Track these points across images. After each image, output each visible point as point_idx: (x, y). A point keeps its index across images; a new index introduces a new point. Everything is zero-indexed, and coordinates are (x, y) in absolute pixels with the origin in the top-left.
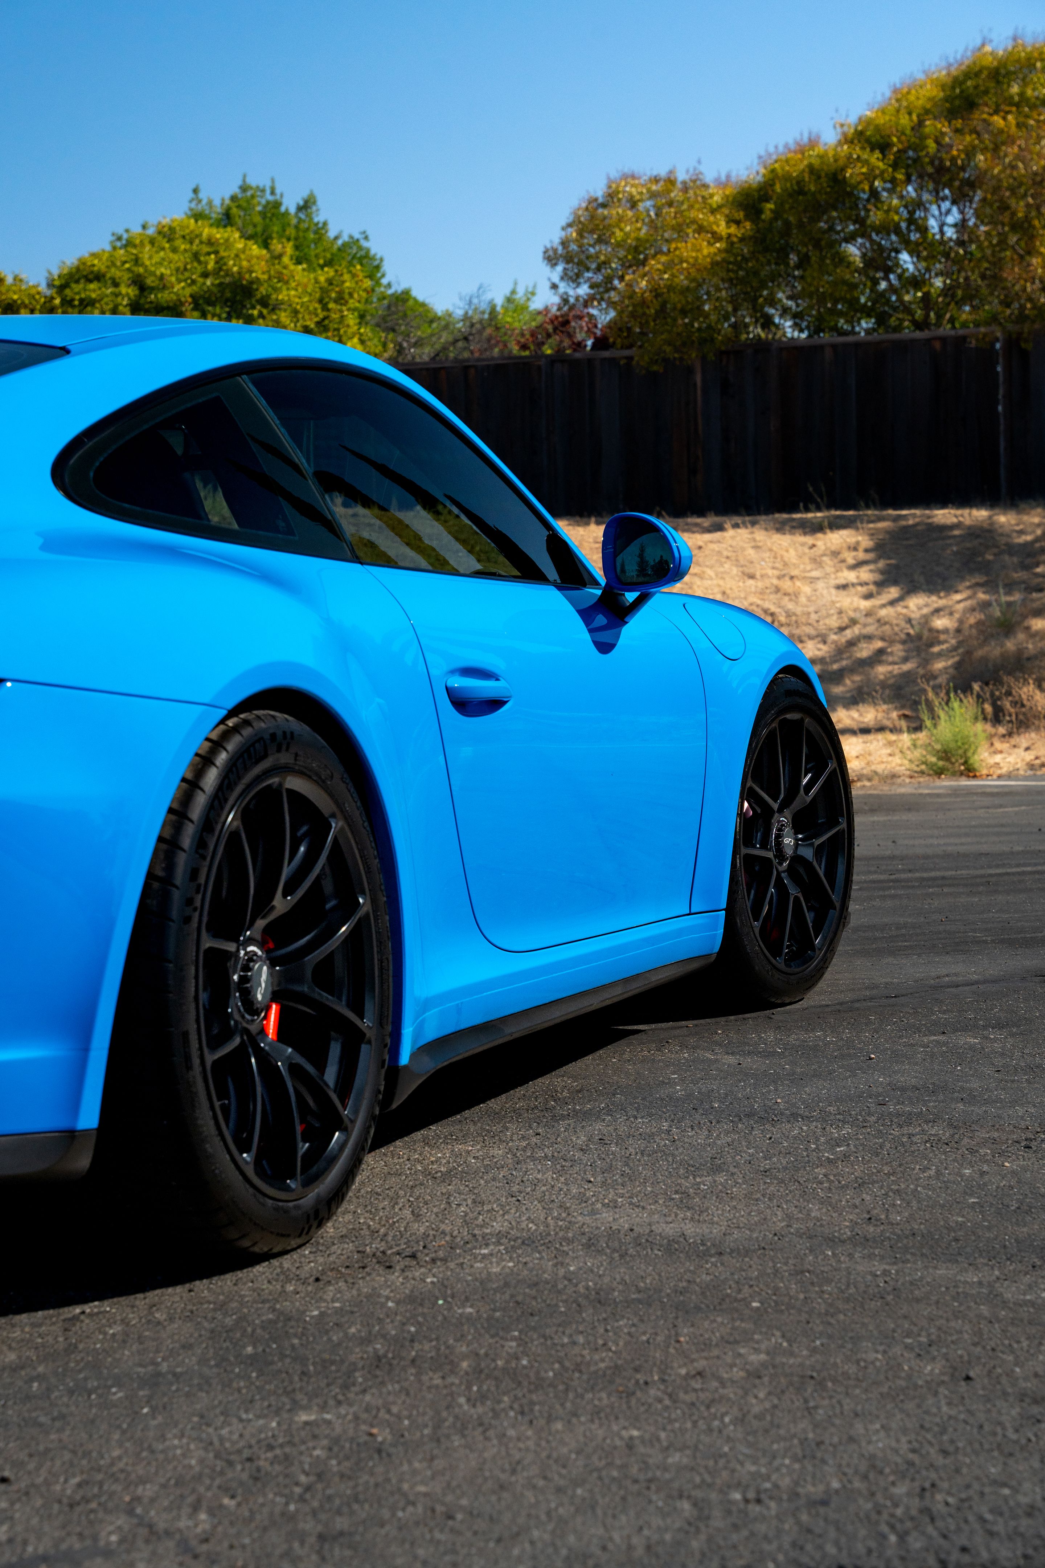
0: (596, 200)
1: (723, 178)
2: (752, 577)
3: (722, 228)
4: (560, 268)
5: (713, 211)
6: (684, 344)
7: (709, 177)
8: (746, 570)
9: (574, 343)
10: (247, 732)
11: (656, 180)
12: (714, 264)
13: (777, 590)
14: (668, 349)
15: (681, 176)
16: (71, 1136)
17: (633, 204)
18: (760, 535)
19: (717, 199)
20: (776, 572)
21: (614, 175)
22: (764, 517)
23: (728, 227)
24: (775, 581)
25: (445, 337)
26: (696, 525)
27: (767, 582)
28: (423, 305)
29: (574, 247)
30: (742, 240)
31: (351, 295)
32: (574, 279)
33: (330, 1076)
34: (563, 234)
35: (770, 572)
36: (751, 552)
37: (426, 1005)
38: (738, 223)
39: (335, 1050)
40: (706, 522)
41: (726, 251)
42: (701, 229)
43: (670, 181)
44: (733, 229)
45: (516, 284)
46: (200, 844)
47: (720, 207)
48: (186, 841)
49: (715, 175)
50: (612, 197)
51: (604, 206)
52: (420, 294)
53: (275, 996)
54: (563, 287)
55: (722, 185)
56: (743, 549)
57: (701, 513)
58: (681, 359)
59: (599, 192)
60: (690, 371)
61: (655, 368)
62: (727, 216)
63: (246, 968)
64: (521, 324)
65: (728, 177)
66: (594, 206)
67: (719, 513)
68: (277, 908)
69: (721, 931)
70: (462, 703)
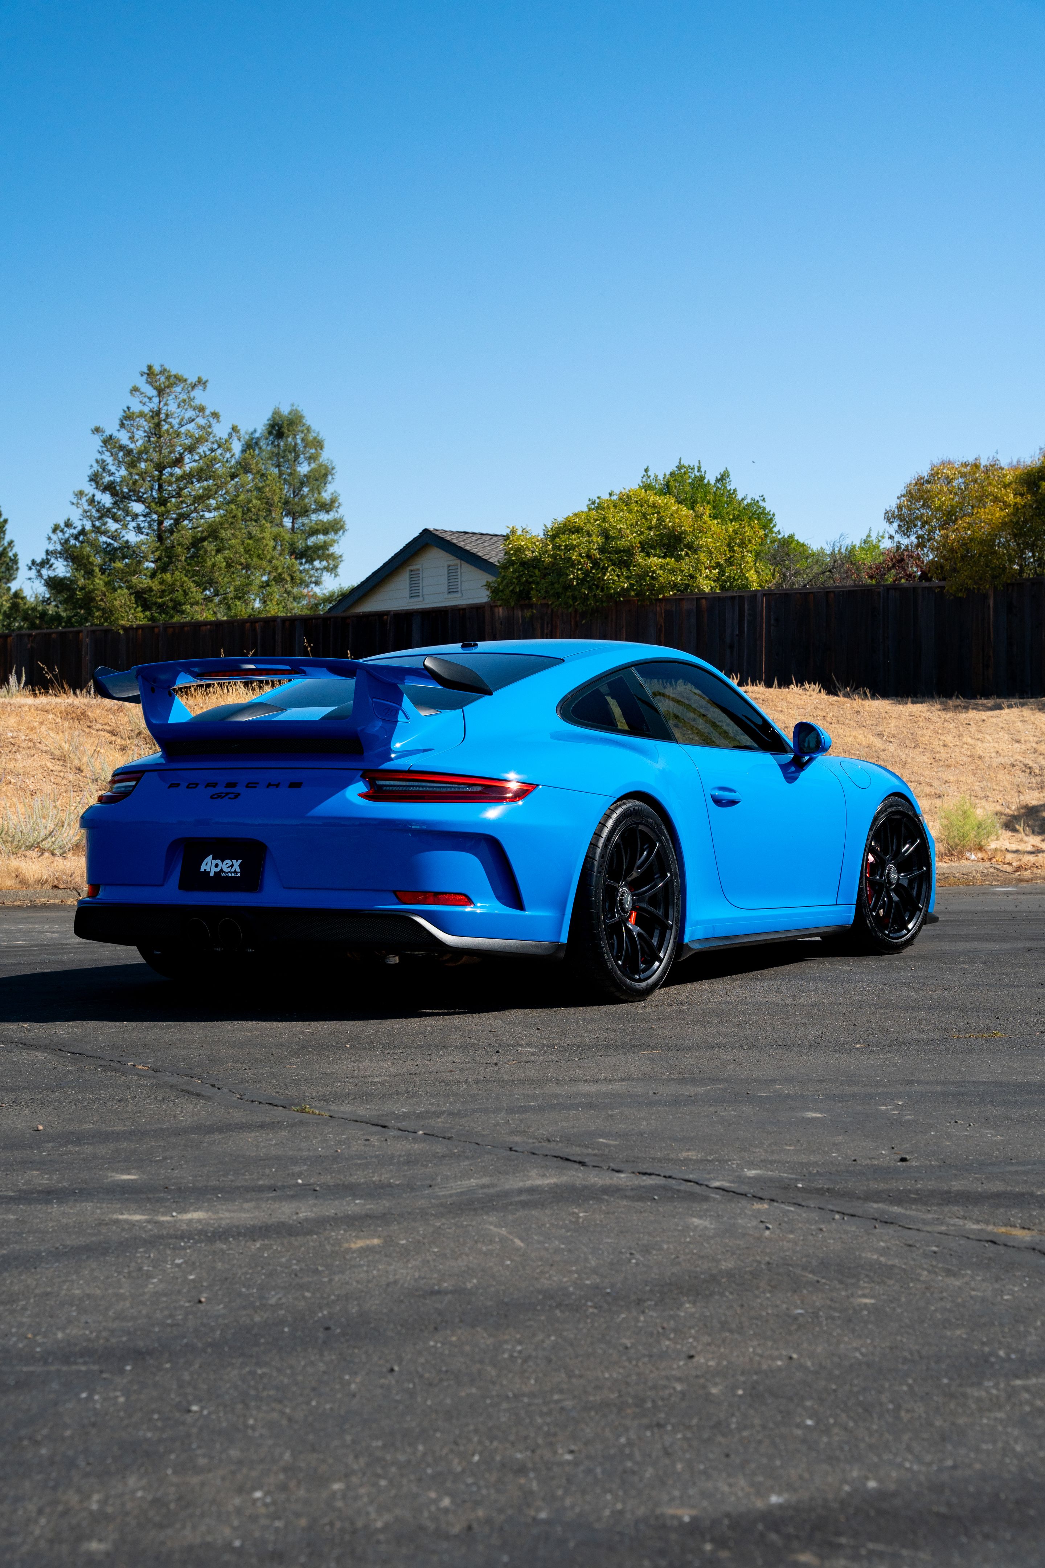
0: (923, 478)
1: (1015, 463)
2: (1018, 742)
3: (1011, 498)
4: (895, 525)
5: (1006, 486)
6: (981, 579)
7: (1004, 462)
8: (1015, 737)
9: (907, 575)
10: (624, 807)
11: (965, 465)
12: (1004, 524)
13: (1035, 751)
14: (969, 582)
15: (984, 462)
16: (559, 946)
17: (949, 481)
18: (1026, 712)
19: (1009, 478)
20: (1036, 739)
21: (936, 461)
22: (1032, 700)
23: (1015, 498)
24: (1034, 745)
25: (816, 569)
26: (982, 705)
27: (1028, 746)
28: (803, 545)
29: (905, 511)
30: (1024, 507)
31: (750, 541)
32: (906, 532)
33: (655, 942)
34: (898, 501)
35: (1031, 739)
36: (1020, 724)
37: (697, 923)
38: (1022, 495)
39: (657, 933)
40: (990, 702)
41: (1013, 514)
42: (996, 500)
43: (976, 466)
44: (1018, 499)
45: (870, 530)
46: (605, 846)
47: (1010, 483)
48: (601, 844)
49: (1009, 460)
50: (935, 475)
51: (928, 482)
52: (800, 537)
53: (634, 908)
54: (898, 537)
55: (1016, 468)
56: (1014, 722)
57: (987, 696)
58: (979, 589)
59: (925, 473)
60: (985, 597)
61: (960, 595)
62: (1014, 490)
63: (622, 896)
64: (869, 560)
65: (1018, 461)
66: (920, 482)
67: (999, 697)
68: (635, 874)
69: (853, 914)
70: (718, 802)
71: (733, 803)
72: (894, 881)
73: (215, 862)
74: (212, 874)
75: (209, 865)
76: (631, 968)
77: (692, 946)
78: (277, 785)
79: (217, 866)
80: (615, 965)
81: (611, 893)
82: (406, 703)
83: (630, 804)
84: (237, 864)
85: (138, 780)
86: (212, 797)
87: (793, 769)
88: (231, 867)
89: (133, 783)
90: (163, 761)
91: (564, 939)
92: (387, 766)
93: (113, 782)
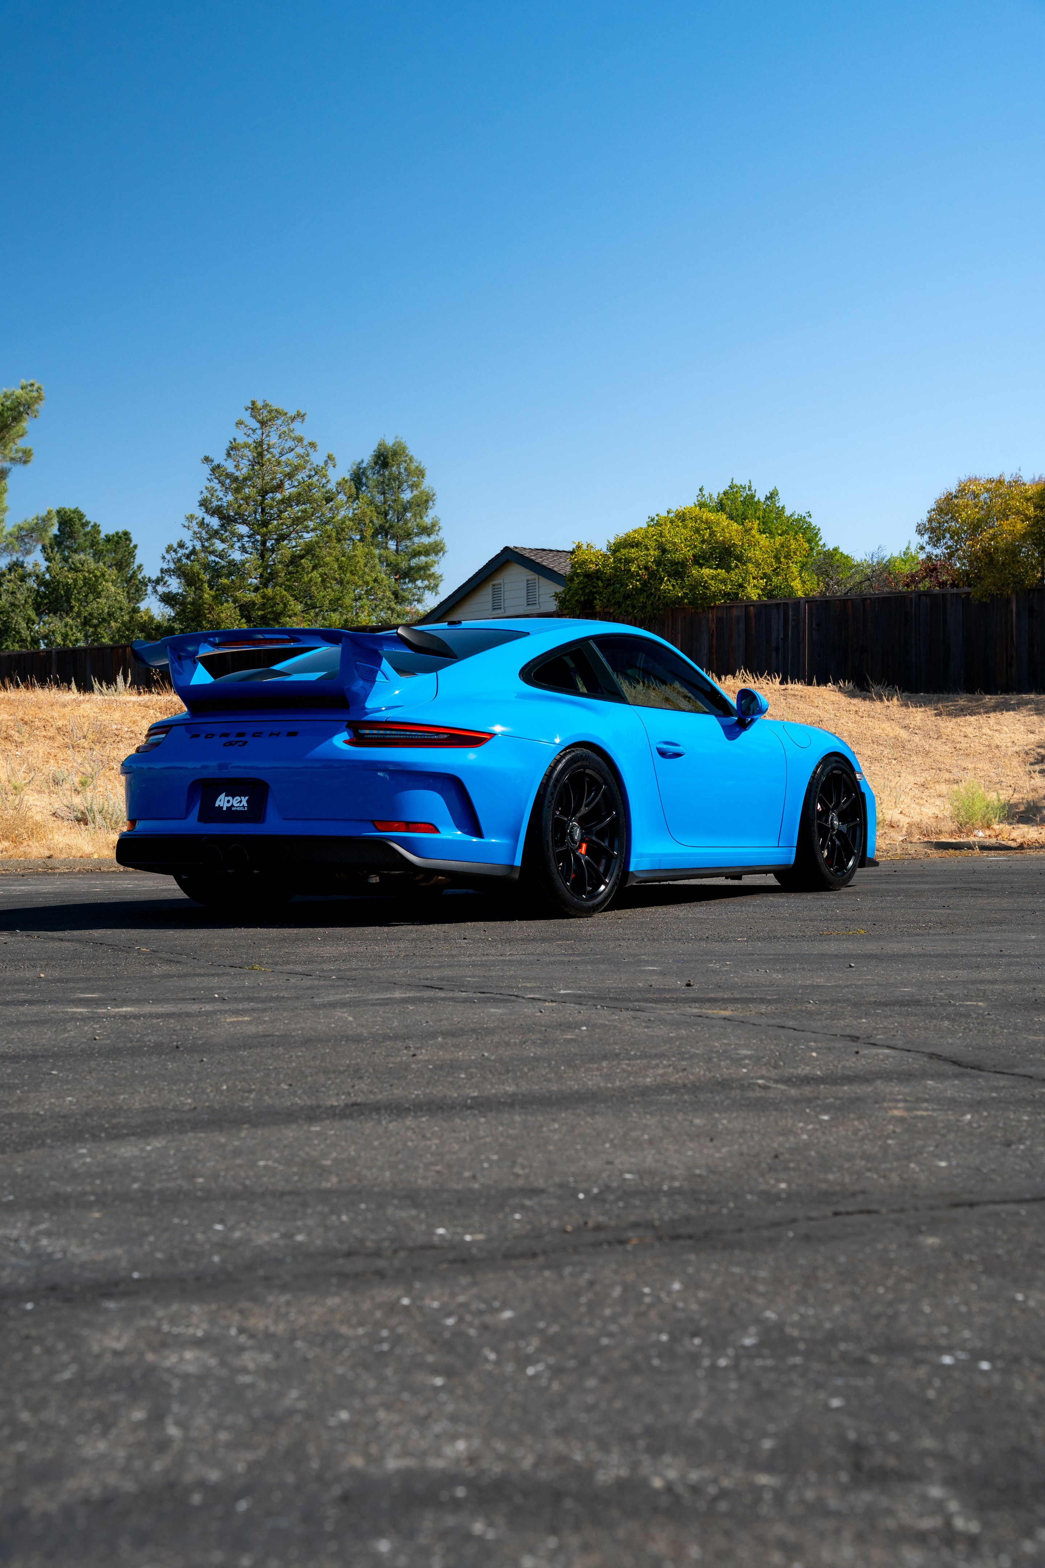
0: (950, 494)
1: (1037, 479)
2: (1032, 732)
3: (1031, 511)
4: (926, 537)
5: (1027, 500)
6: (1003, 585)
7: (1027, 478)
9: (939, 583)
10: (573, 754)
11: (991, 481)
12: (1025, 534)
14: (993, 588)
15: (1007, 478)
16: (513, 868)
17: (976, 496)
19: (1031, 493)
21: (963, 478)
23: (1035, 511)
25: (858, 578)
28: (847, 557)
29: (934, 524)
30: (1043, 518)
31: (795, 553)
32: (935, 544)
33: (602, 868)
34: (928, 515)
37: (642, 856)
38: (1042, 508)
39: (604, 861)
41: (1032, 526)
42: (1018, 513)
43: (1000, 482)
44: (1038, 512)
45: (910, 543)
46: (555, 785)
47: (1031, 498)
48: (551, 784)
49: (1031, 477)
50: (962, 491)
51: (956, 497)
52: (845, 550)
53: (582, 840)
54: (928, 548)
55: (1037, 483)
58: (1001, 594)
59: (953, 489)
60: (1009, 601)
61: (984, 600)
62: (1034, 504)
63: (572, 828)
64: (906, 569)
66: (949, 498)
67: (1019, 692)
68: (584, 810)
69: (793, 856)
70: (663, 754)
71: (677, 755)
72: (837, 828)
73: (227, 798)
74: (225, 809)
75: (223, 801)
76: (578, 888)
77: (636, 874)
78: (278, 735)
79: (228, 802)
80: (565, 886)
81: (561, 828)
82: (385, 665)
83: (579, 751)
84: (244, 800)
85: (166, 732)
86: (224, 745)
87: (738, 729)
88: (240, 803)
89: (163, 736)
90: (188, 717)
91: (518, 862)
92: (367, 718)
93: (148, 736)
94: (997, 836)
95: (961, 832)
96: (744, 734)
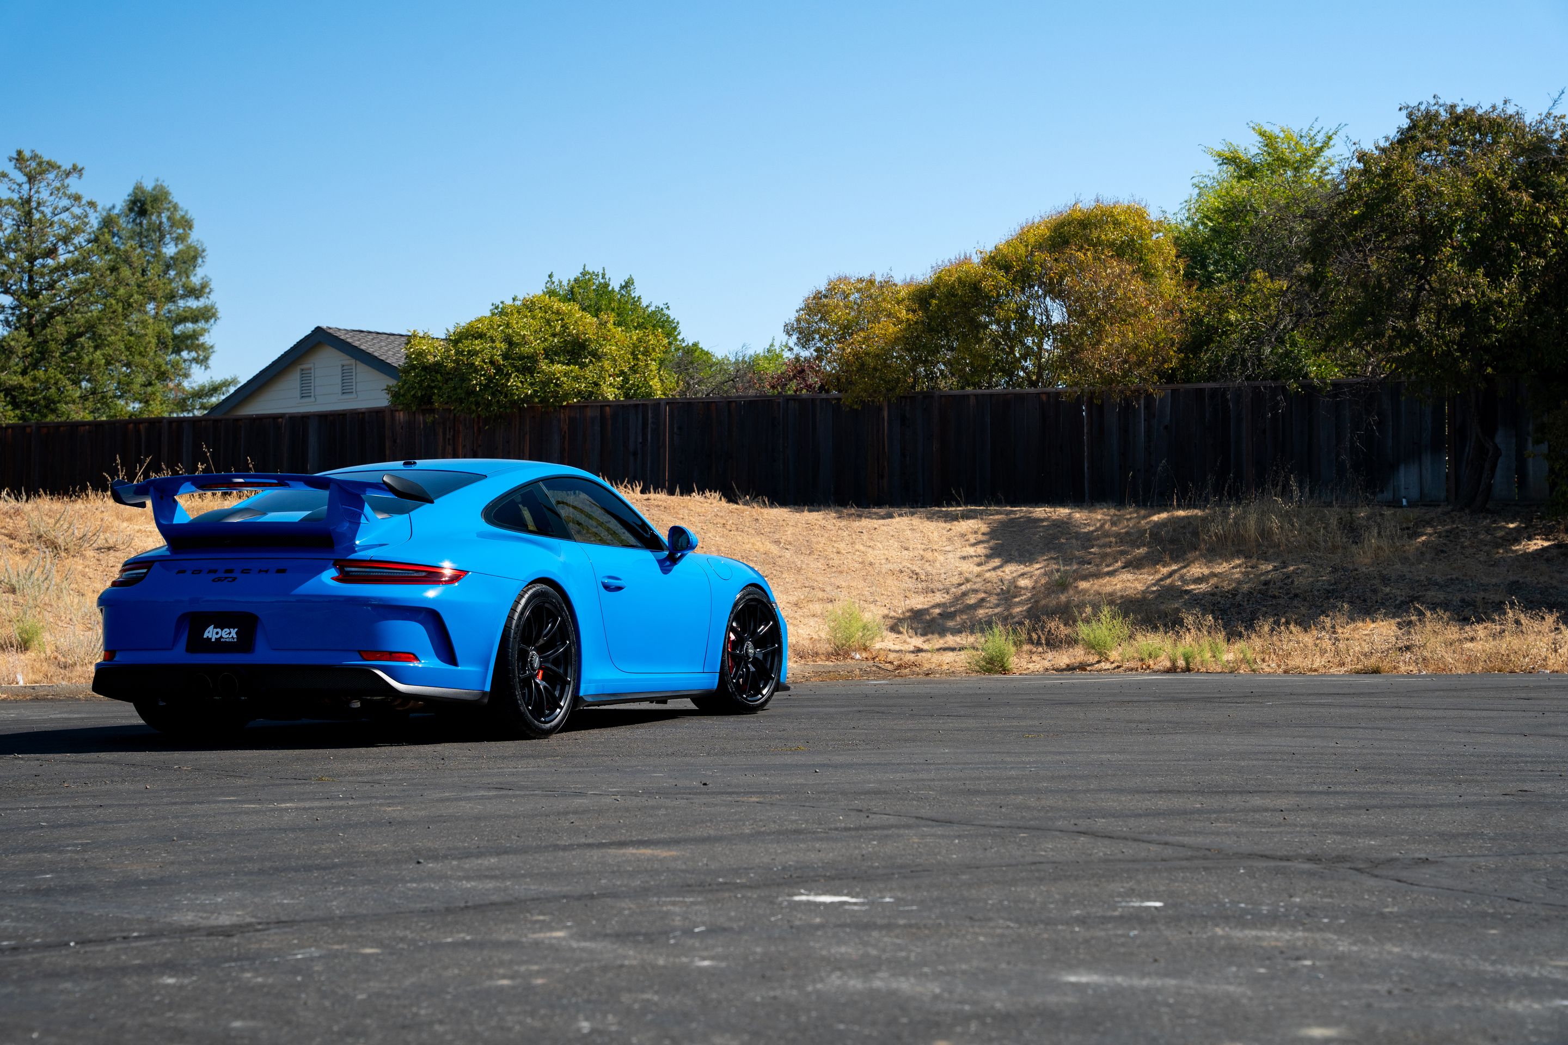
0: (820, 293)
1: (908, 280)
2: (907, 549)
3: (903, 314)
4: (794, 337)
5: (898, 303)
6: (875, 391)
7: (898, 279)
8: (904, 545)
9: (807, 386)
10: (534, 589)
11: (861, 280)
12: (897, 339)
13: (922, 558)
14: (864, 395)
15: (878, 278)
16: (484, 694)
17: (846, 296)
18: (916, 521)
19: (903, 294)
20: (923, 547)
21: (833, 277)
22: (922, 510)
23: (907, 314)
24: (922, 552)
25: (719, 378)
26: (876, 513)
27: (916, 553)
28: (707, 353)
29: (803, 324)
30: (916, 323)
31: (654, 350)
32: (804, 345)
33: (557, 693)
34: (797, 315)
35: (919, 546)
36: (909, 532)
37: (590, 681)
38: (914, 311)
39: (558, 687)
40: (882, 511)
41: (905, 330)
42: (889, 315)
43: (871, 282)
44: (910, 316)
45: (771, 342)
46: (520, 618)
47: (903, 300)
48: (516, 617)
49: (902, 277)
50: (832, 289)
51: (826, 297)
52: (705, 346)
53: (541, 668)
54: (797, 349)
55: (908, 285)
56: (904, 530)
57: (879, 504)
58: (873, 401)
59: (823, 287)
60: (880, 409)
61: (855, 407)
62: (907, 306)
63: (532, 658)
64: (771, 369)
65: (912, 278)
66: (818, 296)
67: (892, 505)
68: (541, 642)
69: (717, 681)
70: (607, 587)
71: (619, 588)
72: (751, 655)
73: (216, 630)
74: (213, 640)
75: (211, 633)
76: (539, 712)
77: (586, 699)
78: (267, 571)
79: (217, 633)
80: (527, 709)
81: (523, 655)
82: (367, 509)
83: (538, 587)
84: (234, 632)
85: (149, 568)
86: (214, 581)
87: (668, 563)
88: (230, 634)
89: (145, 571)
90: (168, 553)
91: (488, 688)
92: (353, 556)
93: (123, 571)
94: (874, 659)
95: (838, 654)
96: (676, 567)
